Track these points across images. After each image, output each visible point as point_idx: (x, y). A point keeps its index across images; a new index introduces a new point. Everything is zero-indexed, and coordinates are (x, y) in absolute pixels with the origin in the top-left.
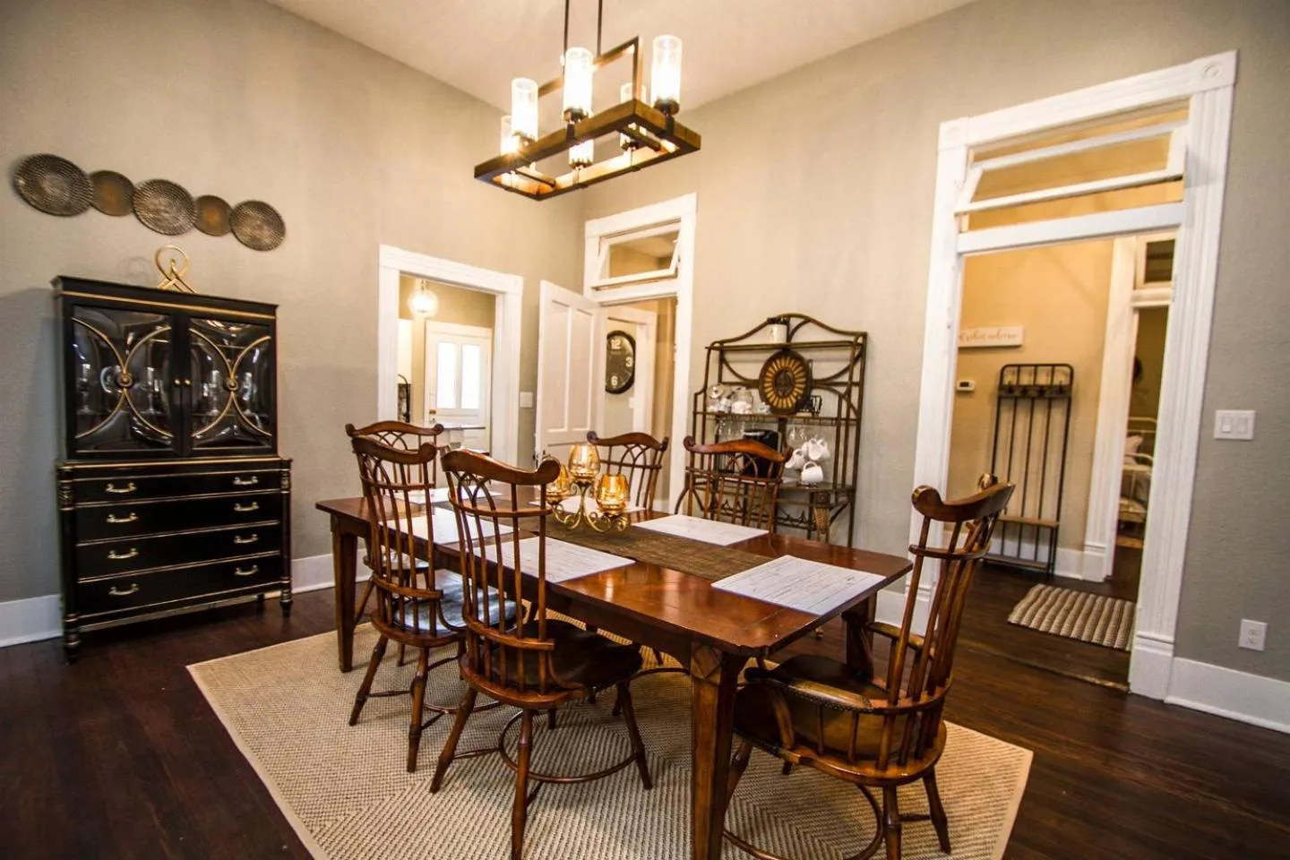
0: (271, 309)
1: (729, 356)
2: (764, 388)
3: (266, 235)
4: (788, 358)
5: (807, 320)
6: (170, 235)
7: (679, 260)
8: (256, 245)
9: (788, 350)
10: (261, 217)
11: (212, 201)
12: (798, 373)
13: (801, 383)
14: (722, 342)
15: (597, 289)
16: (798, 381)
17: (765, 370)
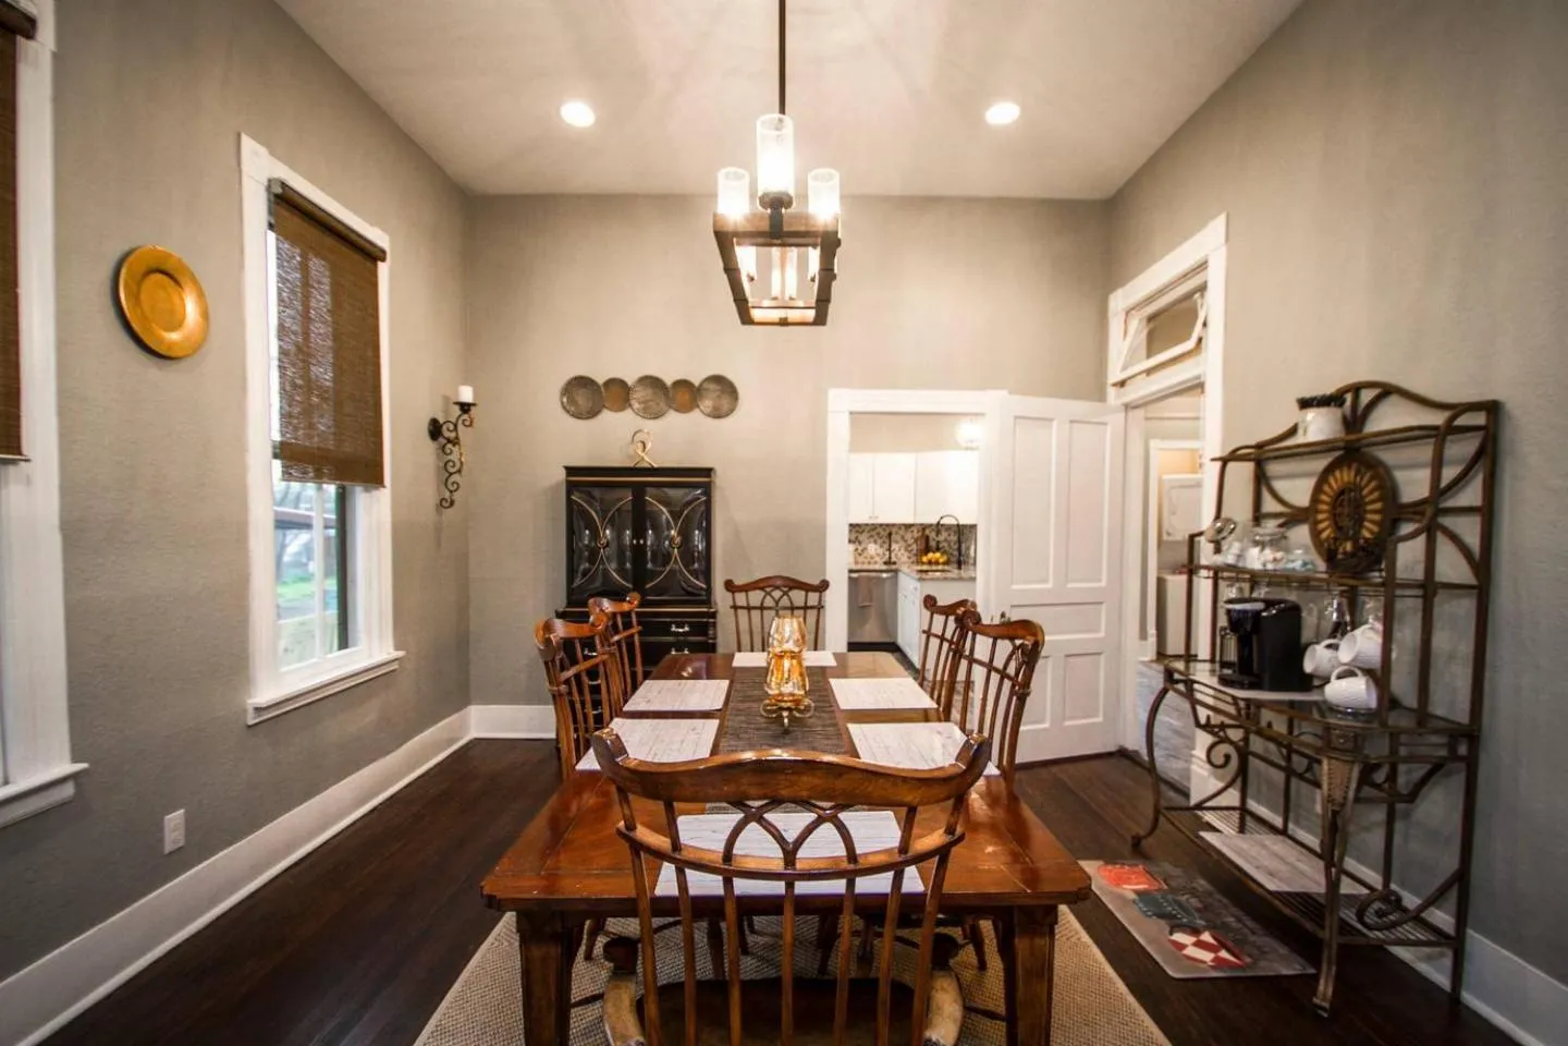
0: (708, 472)
1: (1273, 468)
2: (1317, 522)
3: (725, 403)
4: (1354, 466)
5: (1386, 391)
6: (655, 418)
7: (1205, 324)
8: (717, 414)
9: (1358, 450)
10: (718, 388)
11: (683, 384)
12: (1371, 492)
13: (1375, 512)
14: (1260, 446)
15: (1122, 384)
16: (1369, 507)
17: (1318, 490)
